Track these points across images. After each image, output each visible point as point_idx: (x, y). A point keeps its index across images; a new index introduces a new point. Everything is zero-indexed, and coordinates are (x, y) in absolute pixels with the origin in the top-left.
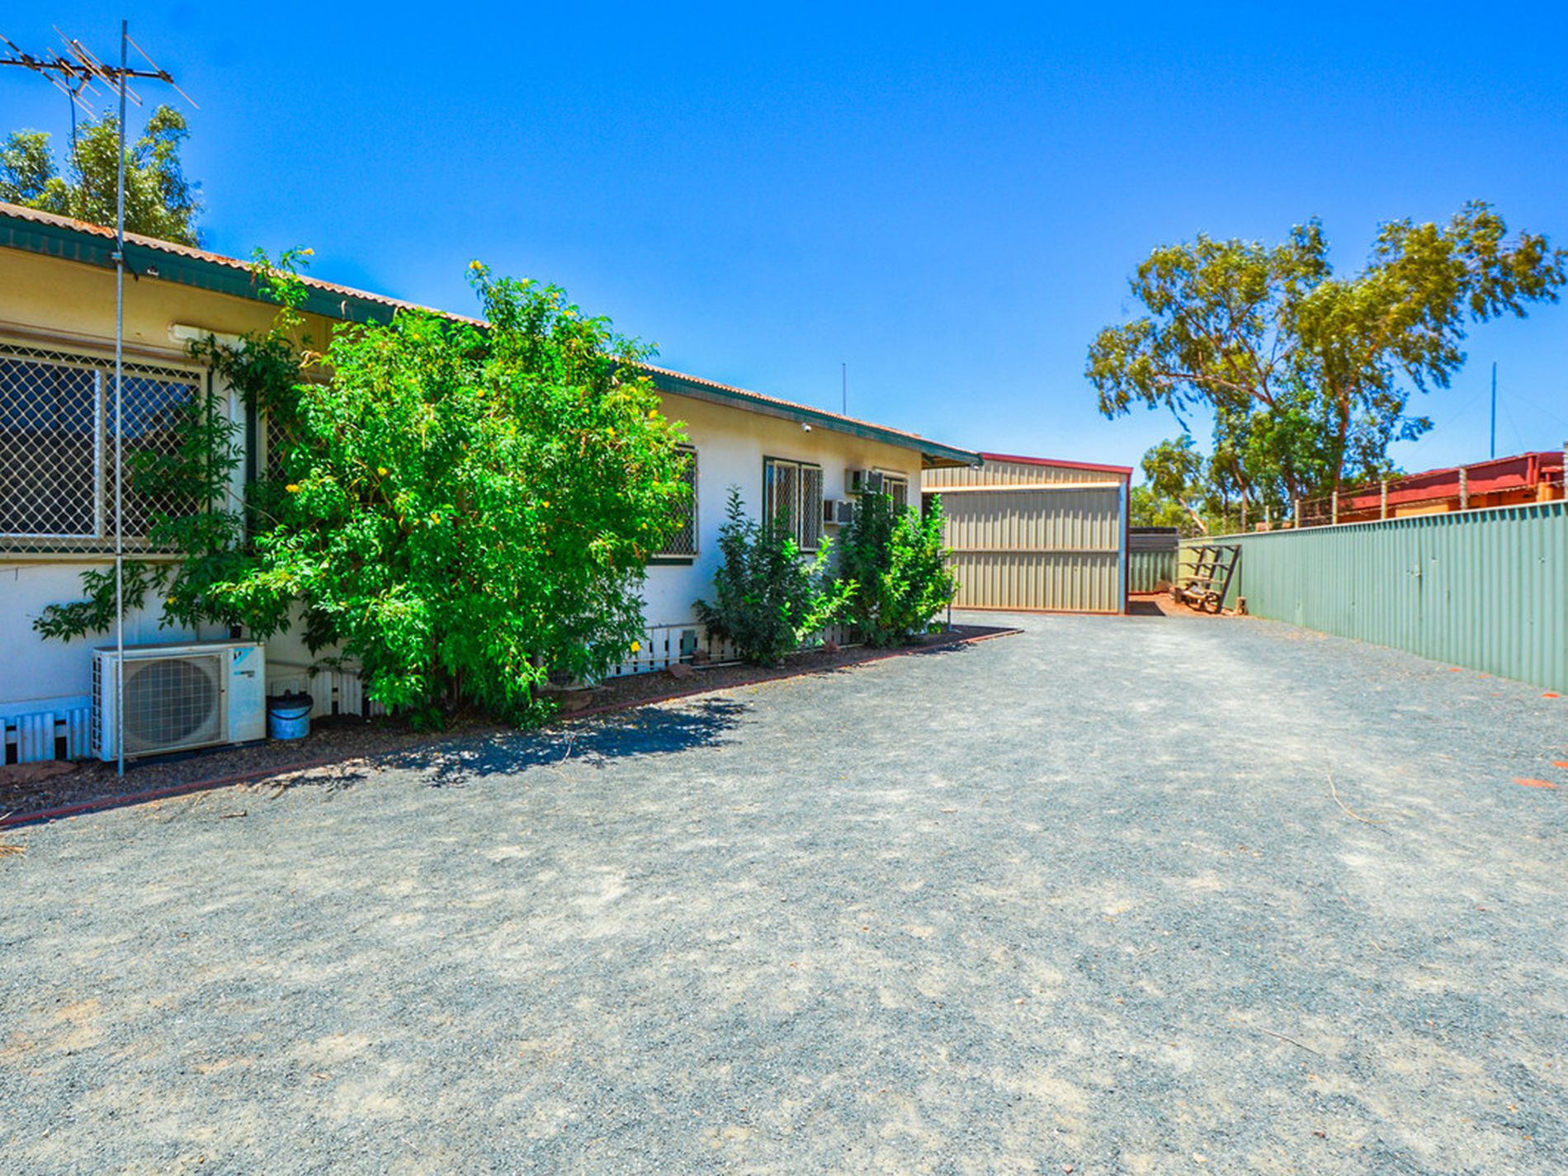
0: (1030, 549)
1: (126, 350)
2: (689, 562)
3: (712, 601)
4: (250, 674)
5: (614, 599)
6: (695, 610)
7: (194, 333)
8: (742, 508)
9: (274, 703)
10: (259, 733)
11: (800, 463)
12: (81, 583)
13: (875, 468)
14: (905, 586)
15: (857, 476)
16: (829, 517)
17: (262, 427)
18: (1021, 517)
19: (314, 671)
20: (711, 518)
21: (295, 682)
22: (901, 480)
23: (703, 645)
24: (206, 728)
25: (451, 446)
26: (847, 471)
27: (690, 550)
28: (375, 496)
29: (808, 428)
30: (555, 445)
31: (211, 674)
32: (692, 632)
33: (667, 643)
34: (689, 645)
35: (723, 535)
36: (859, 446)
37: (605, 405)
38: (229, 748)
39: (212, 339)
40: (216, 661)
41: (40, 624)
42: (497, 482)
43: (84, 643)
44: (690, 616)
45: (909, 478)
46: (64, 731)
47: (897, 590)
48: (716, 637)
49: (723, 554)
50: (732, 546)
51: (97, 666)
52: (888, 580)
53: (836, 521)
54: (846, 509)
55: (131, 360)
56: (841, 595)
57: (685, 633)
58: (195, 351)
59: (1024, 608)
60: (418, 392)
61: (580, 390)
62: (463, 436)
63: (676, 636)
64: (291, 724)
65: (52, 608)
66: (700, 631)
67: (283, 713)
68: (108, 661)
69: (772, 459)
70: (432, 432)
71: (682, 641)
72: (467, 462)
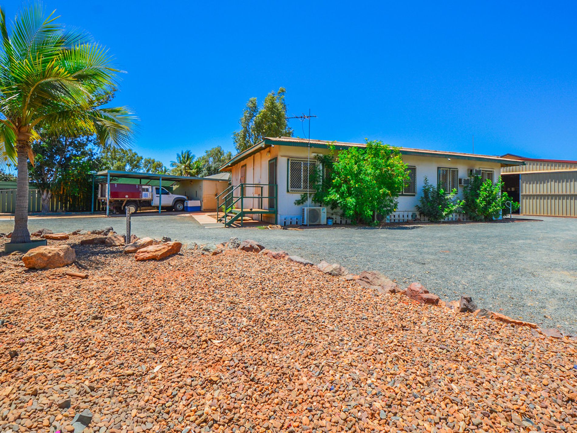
0: (556, 194)
1: (310, 159)
2: (414, 195)
3: (420, 205)
4: (324, 213)
5: (391, 201)
6: (416, 208)
7: (315, 154)
8: (428, 182)
9: (328, 218)
10: (325, 223)
11: (450, 168)
12: (300, 196)
13: (480, 168)
14: (484, 203)
15: (471, 171)
16: (460, 183)
17: (325, 169)
18: (555, 182)
19: (332, 214)
20: (420, 184)
21: (330, 216)
22: (492, 171)
23: (418, 217)
24: (318, 221)
25: (360, 172)
26: (468, 170)
27: (414, 192)
28: (346, 181)
29: (449, 159)
30: (378, 171)
31: (319, 212)
32: (415, 213)
33: (408, 216)
34: (414, 216)
35: (424, 188)
36: (473, 162)
37: (388, 163)
38: (321, 225)
39: (318, 155)
40: (320, 210)
41: (295, 203)
42: (368, 178)
43: (301, 206)
44: (414, 209)
45: (494, 170)
46: (297, 220)
47: (481, 204)
48: (422, 215)
49: (423, 193)
50: (426, 192)
51: (304, 209)
52: (478, 201)
53: (463, 184)
54: (467, 182)
55: (311, 160)
56: (459, 204)
57: (413, 213)
58: (315, 158)
59: (557, 215)
60: (353, 163)
61: (383, 161)
62: (361, 170)
63: (410, 214)
64: (330, 222)
65: (296, 200)
66: (417, 213)
67: (329, 220)
68: (306, 208)
69: (440, 168)
70: (356, 170)
71: (412, 216)
72: (362, 175)
